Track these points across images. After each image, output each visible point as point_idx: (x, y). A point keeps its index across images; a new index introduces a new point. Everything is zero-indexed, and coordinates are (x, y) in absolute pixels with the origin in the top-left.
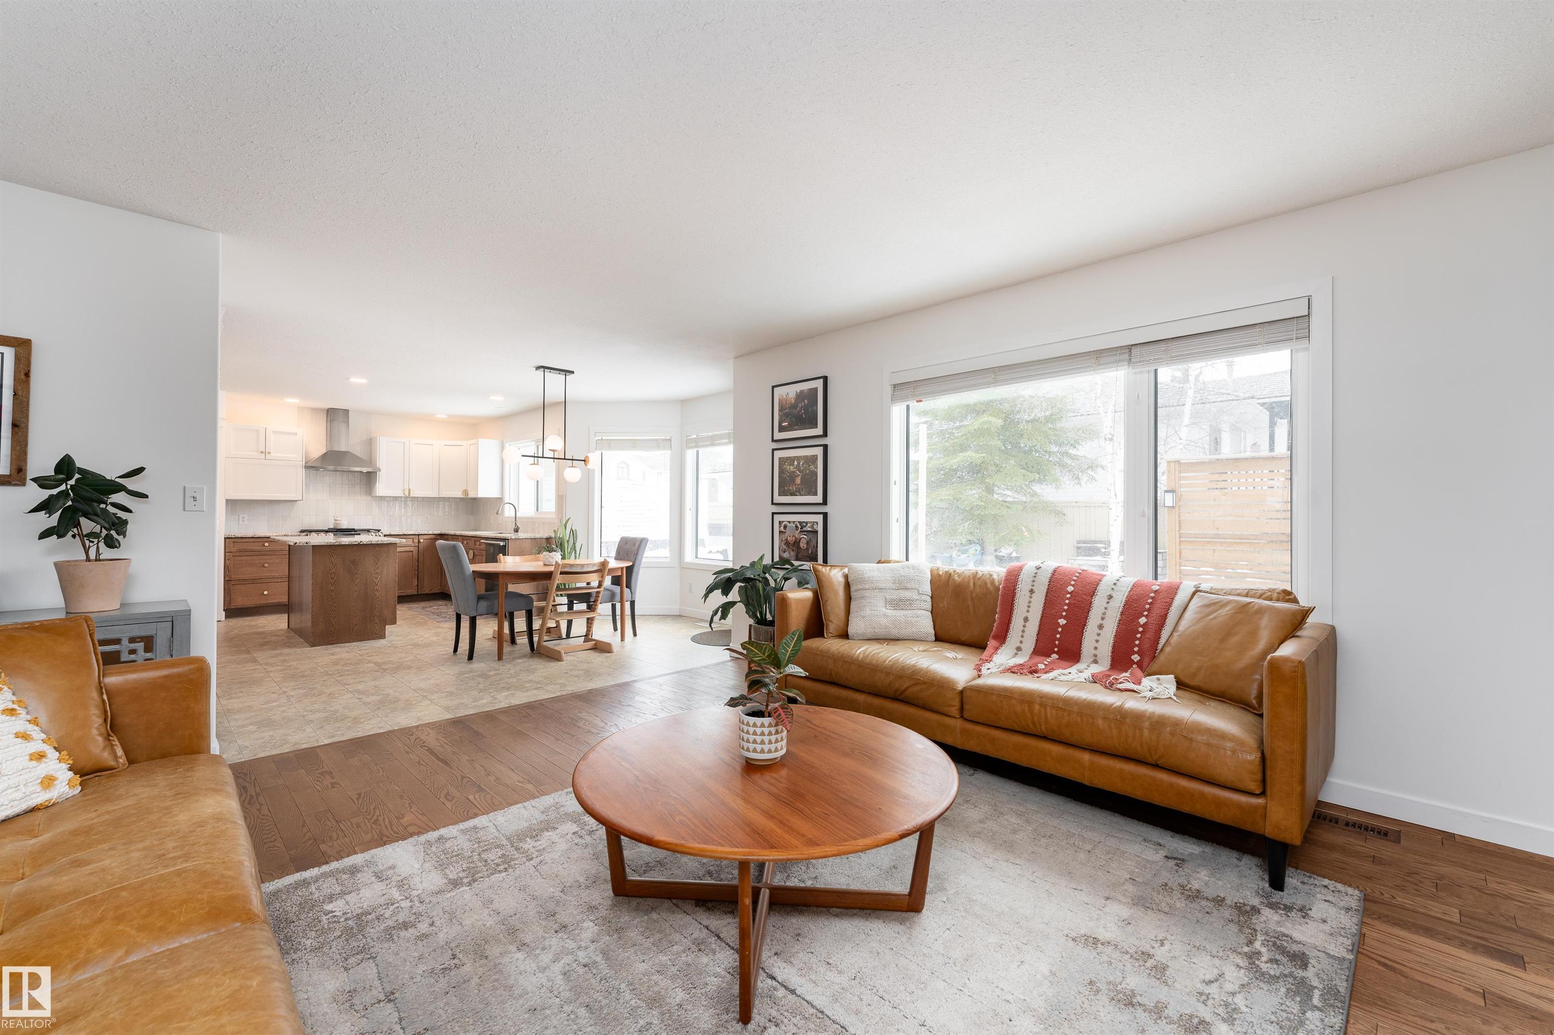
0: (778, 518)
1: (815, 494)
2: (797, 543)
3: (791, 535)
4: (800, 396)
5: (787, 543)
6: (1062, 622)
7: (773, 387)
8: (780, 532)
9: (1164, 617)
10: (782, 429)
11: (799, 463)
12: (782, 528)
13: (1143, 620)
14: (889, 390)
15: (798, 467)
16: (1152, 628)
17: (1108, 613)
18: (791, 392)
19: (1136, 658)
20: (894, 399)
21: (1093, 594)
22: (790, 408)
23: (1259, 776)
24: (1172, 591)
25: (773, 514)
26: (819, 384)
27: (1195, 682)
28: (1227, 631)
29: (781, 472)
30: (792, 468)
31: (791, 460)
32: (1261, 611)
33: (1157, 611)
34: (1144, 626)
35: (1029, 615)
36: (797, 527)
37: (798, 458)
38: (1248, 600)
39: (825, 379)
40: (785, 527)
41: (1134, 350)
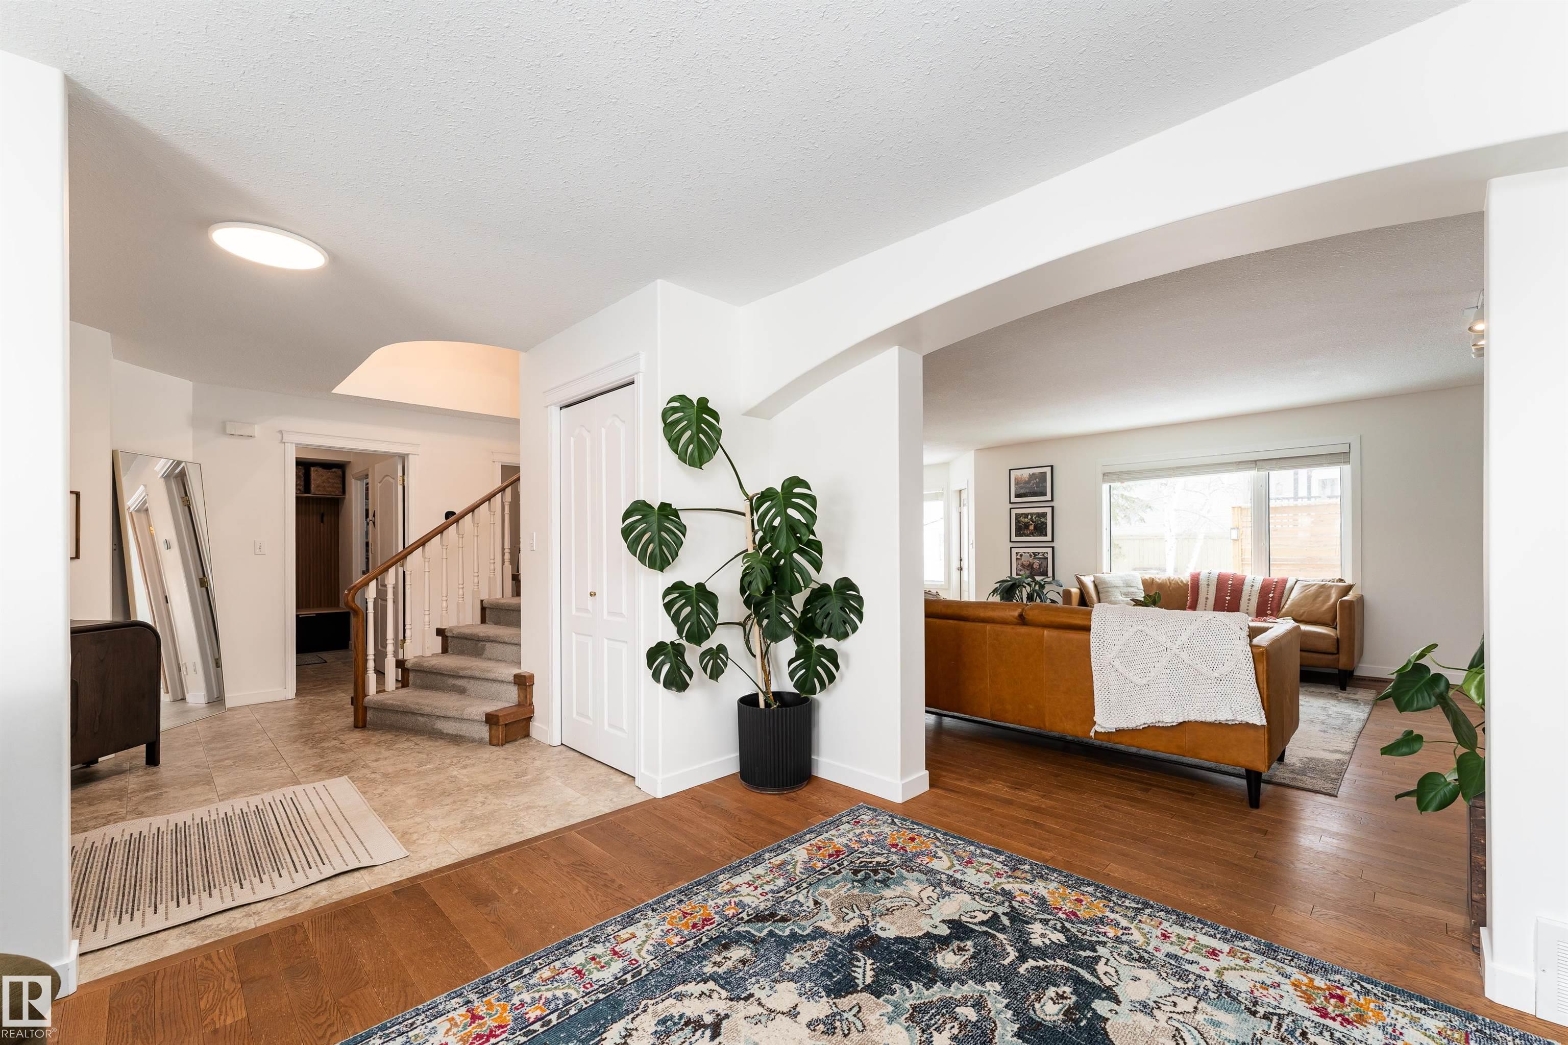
0: (1014, 551)
1: (1046, 535)
2: (1031, 566)
3: (1026, 560)
4: (1032, 476)
5: (1023, 565)
6: (1228, 598)
7: (1010, 470)
8: (1017, 559)
9: (1282, 593)
10: (1017, 496)
11: (1032, 517)
12: (1019, 557)
13: (1271, 595)
14: (1101, 476)
15: (1031, 519)
16: (1277, 598)
17: (1253, 593)
18: (1026, 474)
19: (1269, 612)
20: (1104, 481)
21: (1243, 584)
22: (1024, 483)
23: (1336, 646)
24: (1285, 581)
25: (1011, 548)
26: (1048, 470)
27: (1303, 618)
28: (1317, 595)
29: (1017, 521)
30: (1026, 520)
31: (1026, 515)
32: (1331, 587)
33: (1278, 591)
34: (1272, 597)
35: (1209, 596)
36: (1030, 555)
37: (1032, 514)
38: (1323, 583)
39: (1052, 467)
40: (1021, 556)
41: (1257, 463)
